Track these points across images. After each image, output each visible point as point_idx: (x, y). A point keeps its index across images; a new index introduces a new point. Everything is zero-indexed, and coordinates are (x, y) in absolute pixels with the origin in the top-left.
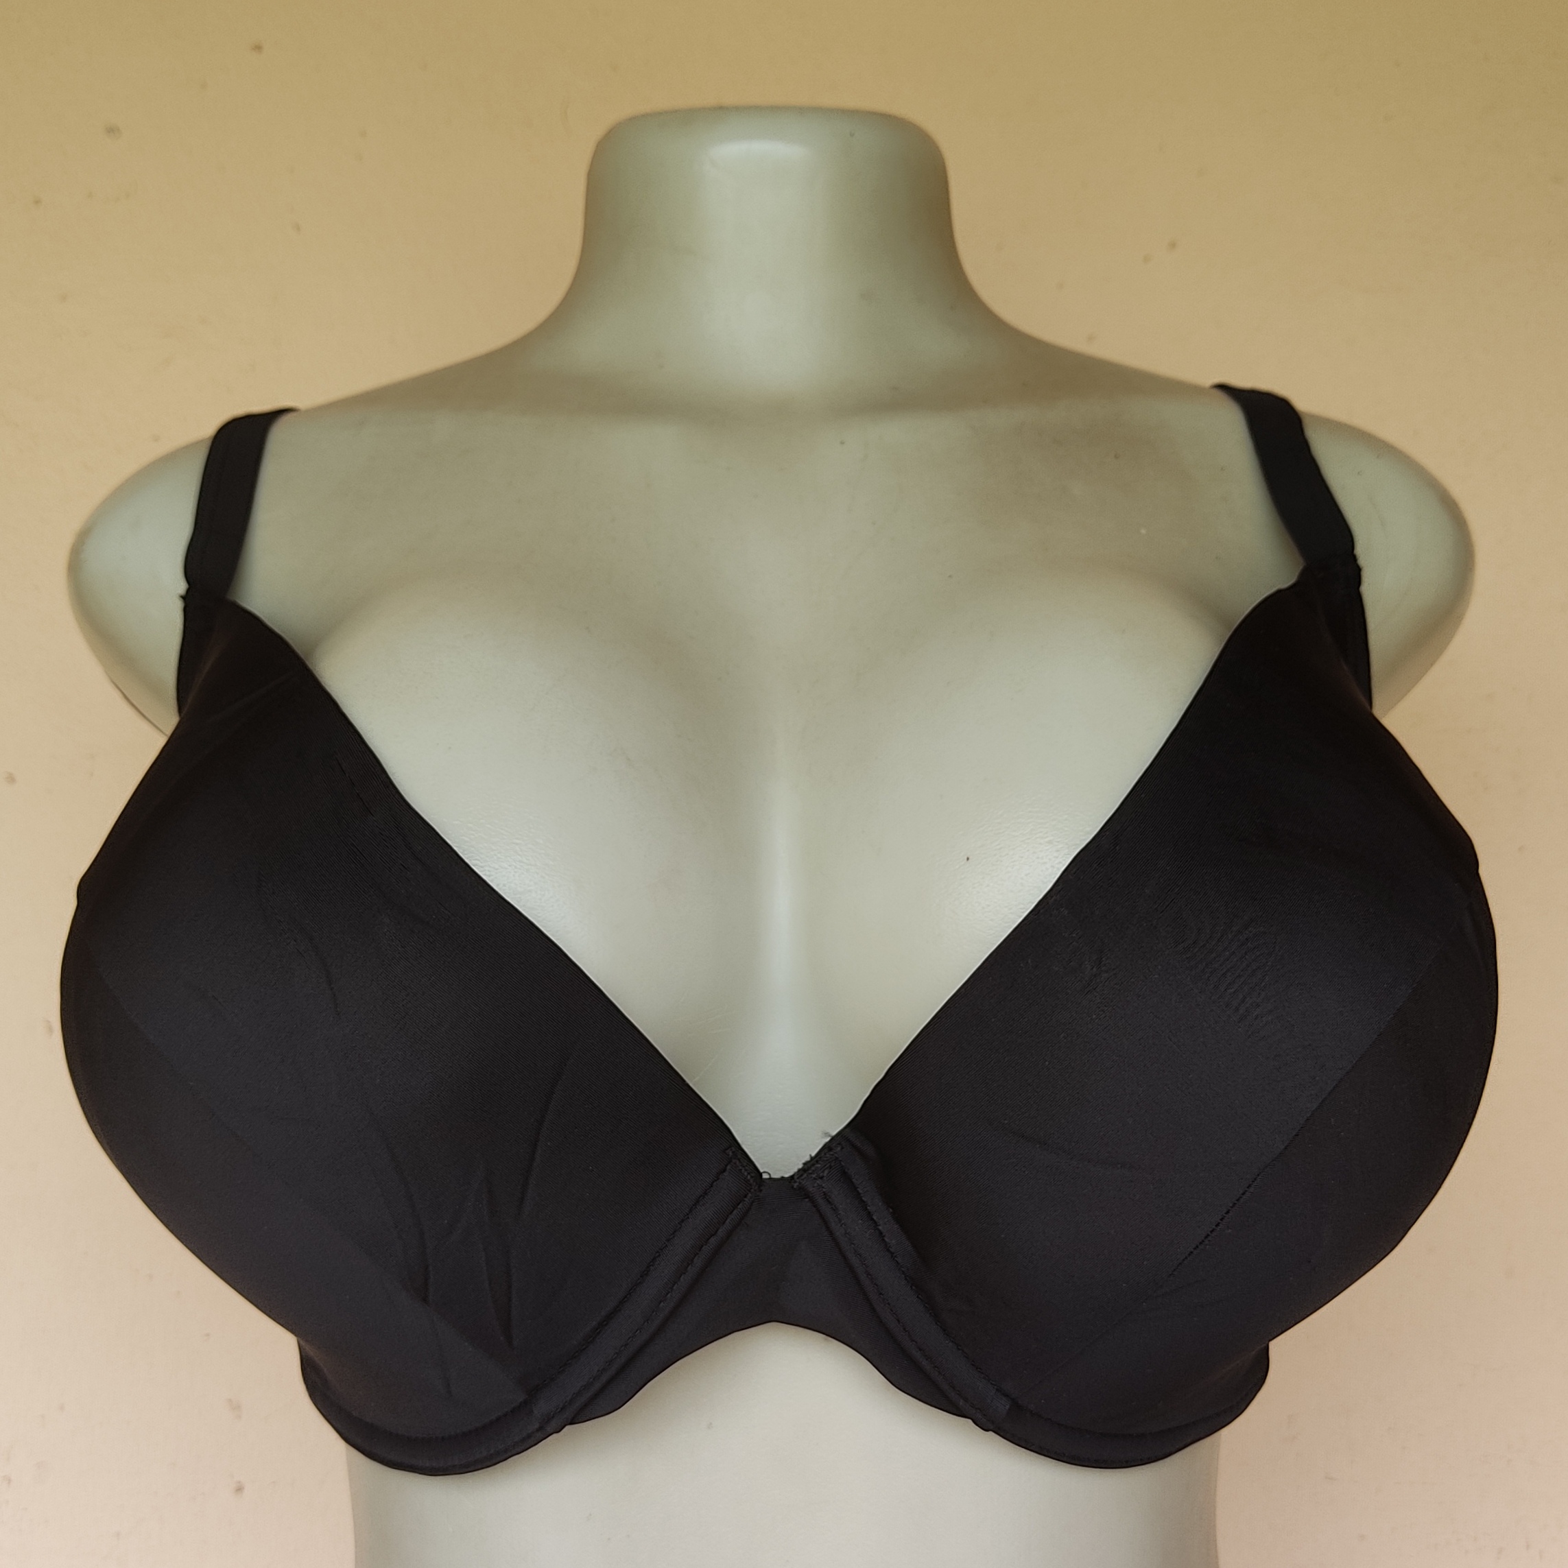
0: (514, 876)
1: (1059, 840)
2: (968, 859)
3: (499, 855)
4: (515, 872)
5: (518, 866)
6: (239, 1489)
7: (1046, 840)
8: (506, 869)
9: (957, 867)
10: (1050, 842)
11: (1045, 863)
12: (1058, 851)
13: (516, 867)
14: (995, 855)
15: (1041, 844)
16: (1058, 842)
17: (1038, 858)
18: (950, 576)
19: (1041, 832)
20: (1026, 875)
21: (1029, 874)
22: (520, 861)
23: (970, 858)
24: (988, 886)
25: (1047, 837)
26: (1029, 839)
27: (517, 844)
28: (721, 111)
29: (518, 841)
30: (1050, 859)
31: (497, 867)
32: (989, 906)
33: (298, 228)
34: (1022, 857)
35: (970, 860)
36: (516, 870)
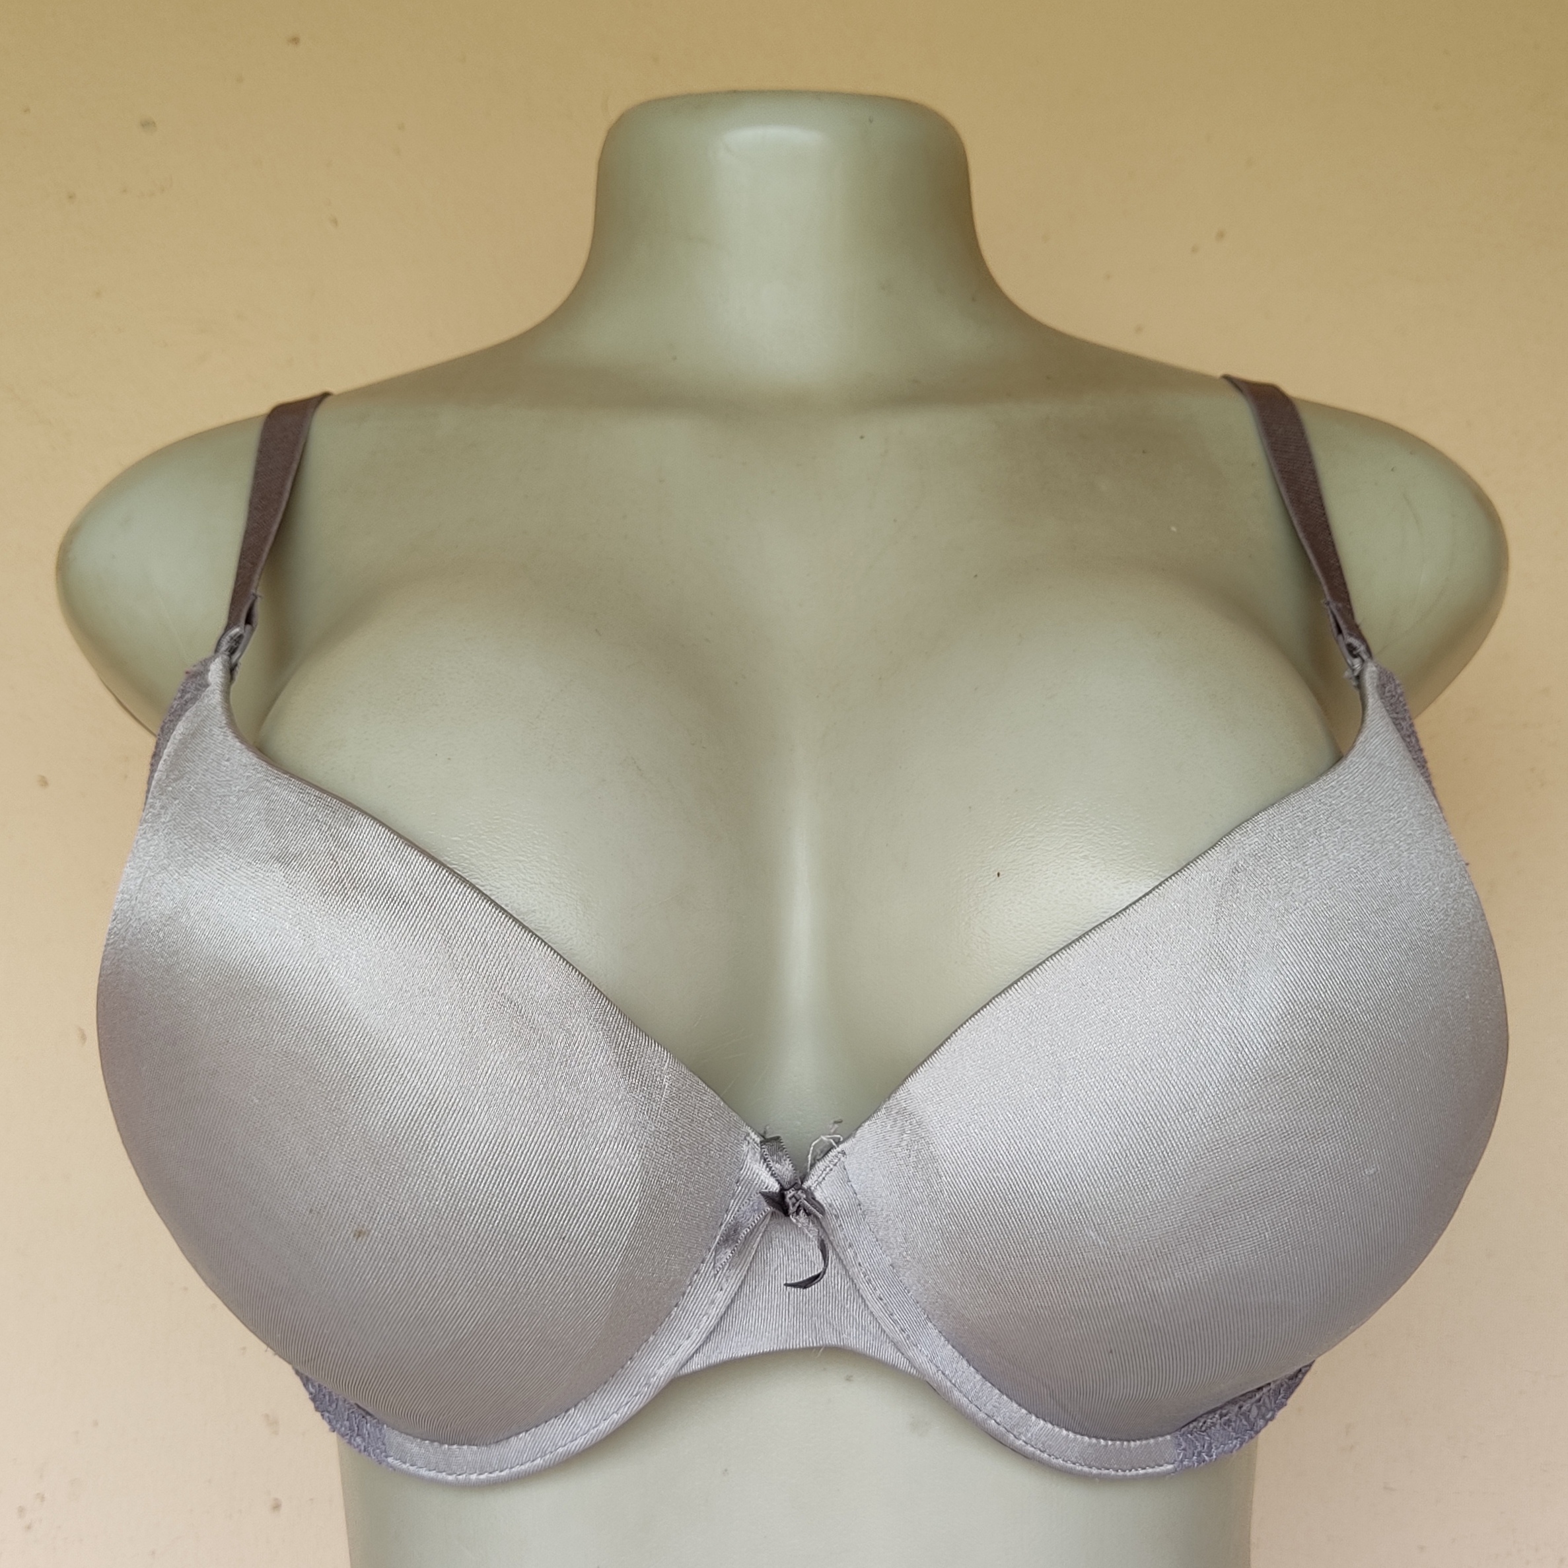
0: (517, 895)
1: (1095, 855)
2: (999, 874)
3: (501, 873)
4: (518, 891)
5: (522, 885)
6: (277, 1507)
7: (1081, 855)
8: (509, 887)
9: (987, 883)
10: (1085, 857)
11: (1081, 879)
12: (1093, 867)
13: (519, 886)
14: (1028, 870)
15: (1076, 859)
16: (1094, 857)
17: (1073, 874)
18: (976, 576)
19: (1076, 847)
20: (1061, 892)
21: (1063, 890)
22: (524, 880)
23: (1001, 873)
24: (1020, 903)
25: (1083, 852)
26: (1064, 854)
27: (520, 861)
28: (735, 96)
29: (522, 858)
30: (1085, 875)
31: (498, 886)
32: (1021, 924)
33: (335, 222)
34: (1056, 873)
35: (1001, 877)
36: (519, 889)
